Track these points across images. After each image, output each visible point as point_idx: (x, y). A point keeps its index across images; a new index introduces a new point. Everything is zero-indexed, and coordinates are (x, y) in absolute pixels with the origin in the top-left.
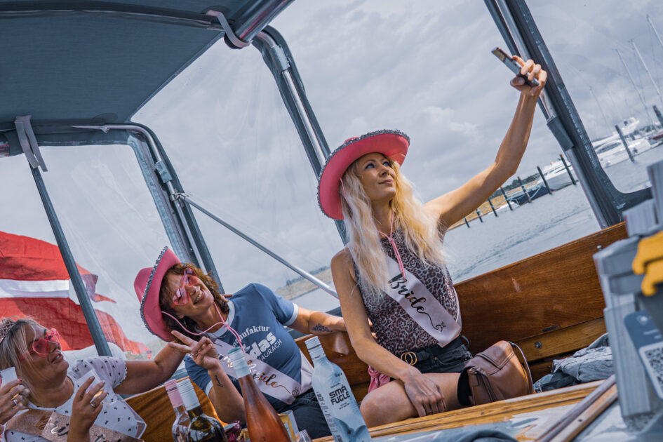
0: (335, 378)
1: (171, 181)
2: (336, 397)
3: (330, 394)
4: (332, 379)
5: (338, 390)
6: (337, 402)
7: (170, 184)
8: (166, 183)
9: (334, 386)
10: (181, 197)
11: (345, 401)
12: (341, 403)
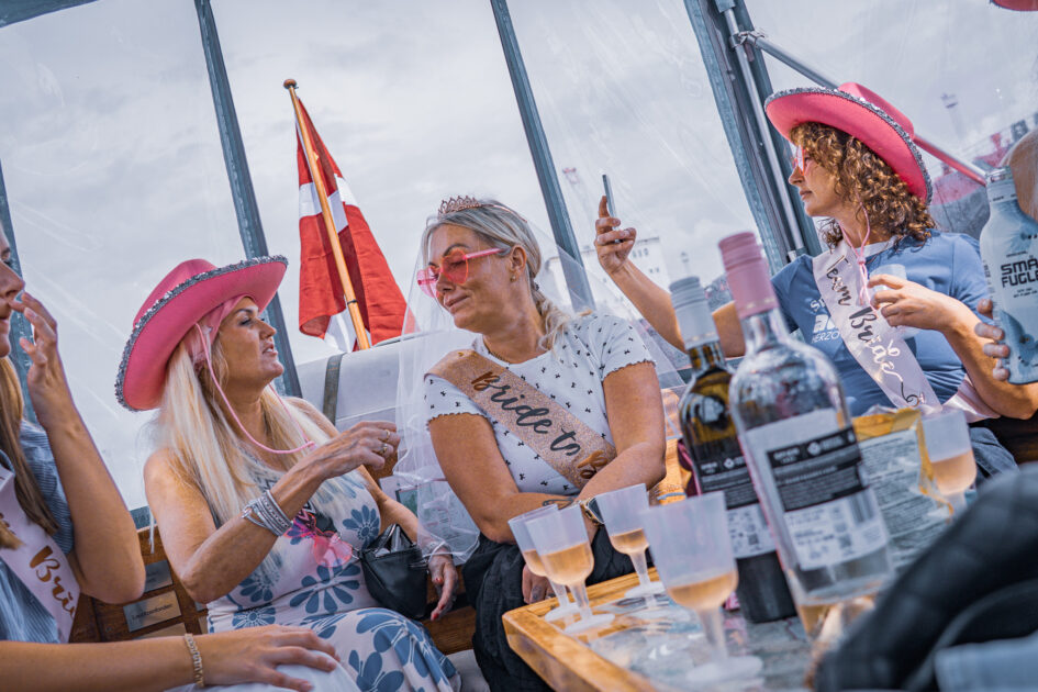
0: (1020, 240)
1: (733, 9)
2: (1012, 275)
3: (1002, 267)
4: (1014, 241)
5: (1020, 264)
6: (1013, 284)
7: (731, 15)
8: (723, 14)
9: (1014, 255)
10: (749, 37)
11: (1028, 285)
12: (1020, 286)
